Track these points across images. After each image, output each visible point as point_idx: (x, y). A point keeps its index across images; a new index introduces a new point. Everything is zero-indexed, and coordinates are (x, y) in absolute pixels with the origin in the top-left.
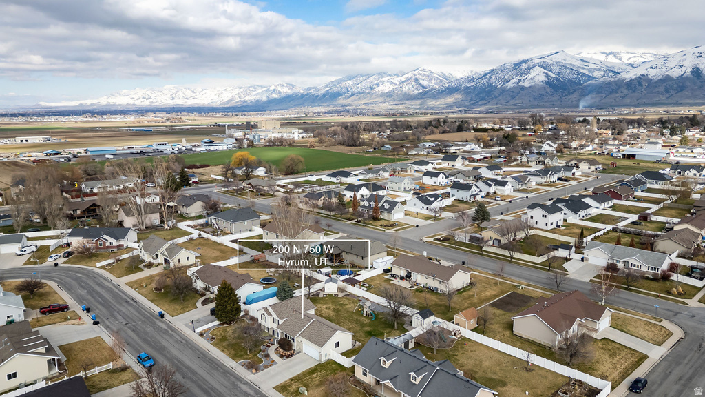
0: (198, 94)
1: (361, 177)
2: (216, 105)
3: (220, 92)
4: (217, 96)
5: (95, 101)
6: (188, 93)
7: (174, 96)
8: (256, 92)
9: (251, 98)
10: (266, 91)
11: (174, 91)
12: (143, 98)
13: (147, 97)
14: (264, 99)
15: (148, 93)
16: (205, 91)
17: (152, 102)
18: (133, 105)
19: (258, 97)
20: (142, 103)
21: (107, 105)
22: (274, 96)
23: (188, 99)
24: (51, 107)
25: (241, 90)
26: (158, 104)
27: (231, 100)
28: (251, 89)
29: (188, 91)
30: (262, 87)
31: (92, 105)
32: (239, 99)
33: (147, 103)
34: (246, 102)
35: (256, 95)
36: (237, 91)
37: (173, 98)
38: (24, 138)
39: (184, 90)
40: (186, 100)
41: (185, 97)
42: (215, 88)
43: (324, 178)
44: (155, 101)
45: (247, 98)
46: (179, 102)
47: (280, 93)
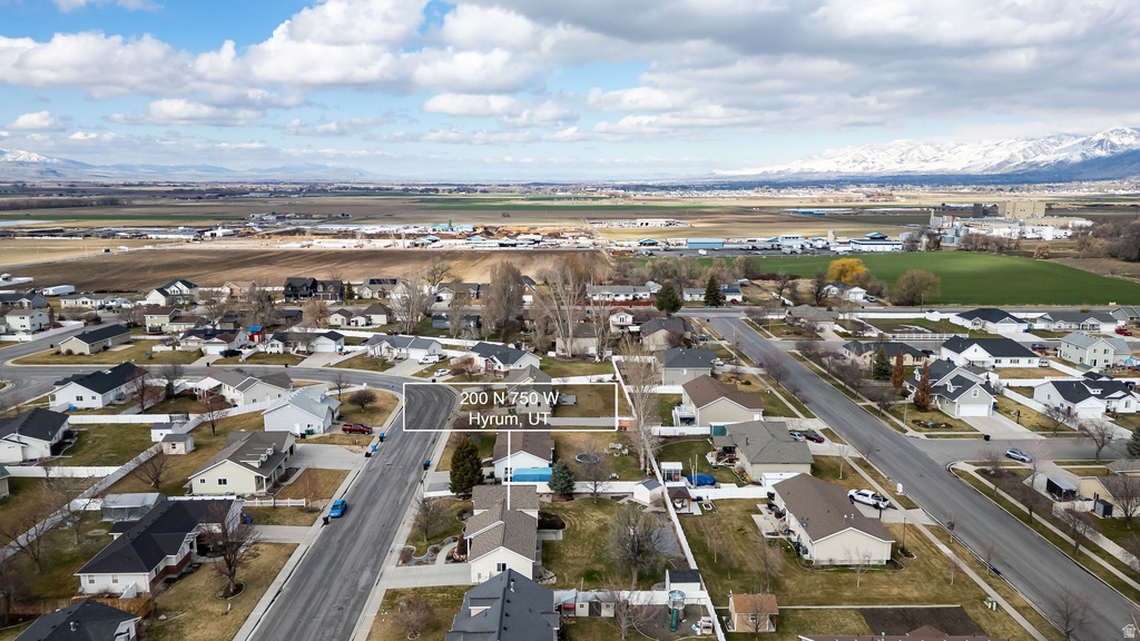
0: (946, 152)
1: (1039, 326)
2: (974, 171)
3: (989, 148)
4: (980, 157)
5: (783, 168)
6: (929, 151)
7: (903, 157)
8: (1060, 147)
9: (1048, 157)
10: (1084, 143)
11: (905, 149)
12: (854, 161)
13: (860, 159)
14: (1076, 158)
15: (864, 153)
16: (960, 148)
17: (867, 168)
18: (837, 172)
19: (1062, 157)
20: (851, 170)
21: (799, 173)
22: (1099, 153)
23: (927, 161)
24: (726, 177)
25: (1031, 144)
26: (875, 170)
27: (1007, 162)
28: (1051, 140)
29: (929, 147)
30: (1076, 136)
31: (779, 173)
32: (1022, 160)
33: (857, 169)
34: (1037, 164)
35: (1060, 151)
36: (1021, 145)
37: (902, 160)
38: (645, 221)
39: (923, 147)
40: (923, 164)
41: (923, 158)
42: (980, 142)
43: (955, 319)
44: (872, 165)
45: (1039, 159)
46: (913, 166)
47: (1113, 146)
